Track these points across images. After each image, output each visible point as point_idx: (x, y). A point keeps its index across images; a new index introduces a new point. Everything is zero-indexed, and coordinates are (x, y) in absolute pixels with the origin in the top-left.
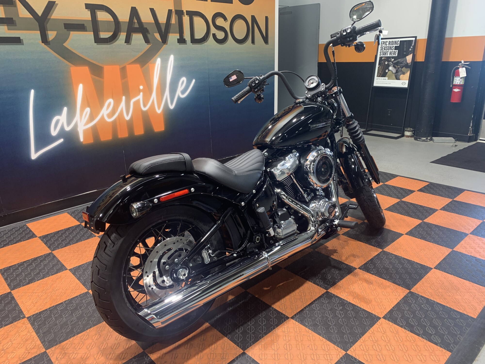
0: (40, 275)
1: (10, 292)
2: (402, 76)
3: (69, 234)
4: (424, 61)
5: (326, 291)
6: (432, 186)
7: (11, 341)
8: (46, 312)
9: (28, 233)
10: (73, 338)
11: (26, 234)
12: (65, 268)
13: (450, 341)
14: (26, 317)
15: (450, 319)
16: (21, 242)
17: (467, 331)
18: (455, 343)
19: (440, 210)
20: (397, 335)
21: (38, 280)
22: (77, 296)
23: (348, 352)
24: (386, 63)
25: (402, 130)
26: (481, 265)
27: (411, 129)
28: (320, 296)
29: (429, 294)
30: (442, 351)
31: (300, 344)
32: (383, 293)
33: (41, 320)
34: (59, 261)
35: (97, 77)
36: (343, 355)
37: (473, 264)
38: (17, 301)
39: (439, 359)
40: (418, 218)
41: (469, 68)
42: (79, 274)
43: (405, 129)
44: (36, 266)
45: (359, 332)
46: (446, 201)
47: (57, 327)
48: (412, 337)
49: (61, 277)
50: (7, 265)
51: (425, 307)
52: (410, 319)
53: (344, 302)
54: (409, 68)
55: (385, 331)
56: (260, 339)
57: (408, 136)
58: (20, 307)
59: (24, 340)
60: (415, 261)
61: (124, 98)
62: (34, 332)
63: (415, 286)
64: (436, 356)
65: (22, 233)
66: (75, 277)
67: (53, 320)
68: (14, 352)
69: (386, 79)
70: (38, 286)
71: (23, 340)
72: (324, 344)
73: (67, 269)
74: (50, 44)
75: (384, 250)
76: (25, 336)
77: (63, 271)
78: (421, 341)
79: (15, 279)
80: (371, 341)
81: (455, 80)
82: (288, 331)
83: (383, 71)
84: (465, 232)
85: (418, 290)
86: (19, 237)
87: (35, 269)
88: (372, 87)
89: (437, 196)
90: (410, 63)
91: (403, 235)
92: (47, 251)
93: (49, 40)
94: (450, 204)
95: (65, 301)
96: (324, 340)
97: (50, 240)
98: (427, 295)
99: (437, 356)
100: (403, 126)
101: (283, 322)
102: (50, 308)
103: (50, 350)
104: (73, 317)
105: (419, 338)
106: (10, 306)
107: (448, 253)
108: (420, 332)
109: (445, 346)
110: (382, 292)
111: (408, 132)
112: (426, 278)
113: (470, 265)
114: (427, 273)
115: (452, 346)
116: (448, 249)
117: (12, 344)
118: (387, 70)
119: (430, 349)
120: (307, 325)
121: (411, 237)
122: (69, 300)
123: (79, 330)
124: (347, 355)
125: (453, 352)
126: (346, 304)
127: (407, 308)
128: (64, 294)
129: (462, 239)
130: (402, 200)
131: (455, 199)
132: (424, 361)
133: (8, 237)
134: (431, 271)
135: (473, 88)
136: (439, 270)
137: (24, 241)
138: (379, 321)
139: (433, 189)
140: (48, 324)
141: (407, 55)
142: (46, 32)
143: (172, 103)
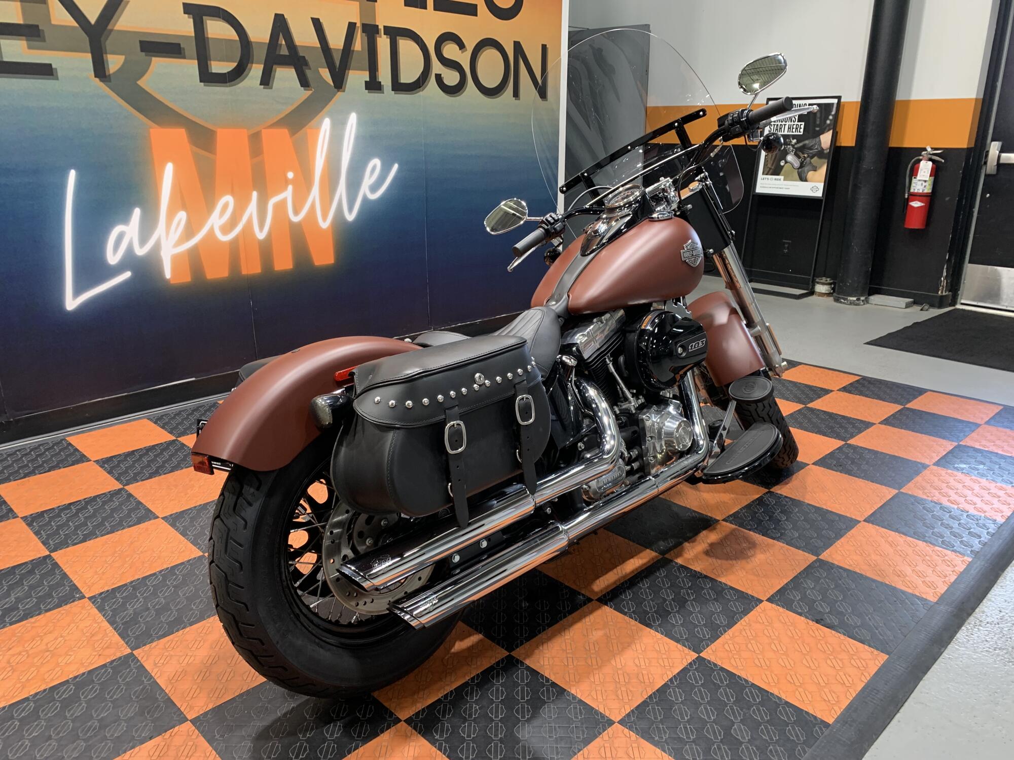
0: (105, 528)
1: (49, 556)
2: (810, 174)
3: (156, 456)
4: (854, 145)
5: (661, 556)
6: (866, 383)
7: (61, 636)
8: (126, 589)
9: (72, 454)
10: (183, 631)
11: (67, 456)
12: (153, 516)
13: (888, 637)
14: (85, 597)
16: (60, 468)
18: (896, 640)
19: (879, 423)
20: (792, 628)
21: (102, 536)
22: (183, 563)
23: (701, 655)
25: (811, 282)
26: (951, 517)
27: (828, 279)
28: (651, 565)
29: (853, 564)
30: (872, 652)
32: (768, 561)
33: (115, 602)
34: (141, 503)
36: (693, 659)
37: (934, 515)
38: (65, 571)
39: (867, 664)
40: (838, 437)
41: (941, 162)
42: (183, 526)
43: (817, 280)
44: (95, 511)
45: (722, 623)
46: (892, 408)
47: (149, 613)
48: (820, 631)
49: (147, 529)
50: (37, 509)
51: (844, 584)
52: (815, 603)
53: (696, 576)
54: (825, 158)
55: (770, 621)
56: (540, 633)
57: (822, 295)
58: (73, 580)
59: (87, 635)
60: (829, 509)
62: (106, 622)
63: (827, 549)
64: (862, 661)
65: (59, 453)
66: (176, 530)
68: (70, 653)
69: (780, 180)
70: (103, 546)
72: (659, 642)
73: (158, 517)
75: (771, 490)
76: (88, 628)
77: (150, 520)
78: (836, 637)
79: (57, 532)
80: (744, 636)
81: (913, 185)
82: (592, 621)
83: (774, 164)
84: (923, 462)
85: (833, 556)
86: (53, 461)
87: (94, 515)
88: (753, 195)
89: (875, 400)
90: (827, 149)
91: (809, 465)
92: (114, 485)
94: (899, 413)
95: (161, 572)
96: (659, 635)
97: (118, 466)
98: (848, 565)
99: (863, 660)
100: (812, 274)
101: (581, 607)
102: (132, 582)
103: (141, 651)
104: (180, 597)
105: (831, 633)
106: (52, 579)
107: (891, 496)
108: (833, 623)
109: (878, 644)
111: (821, 286)
112: (849, 537)
113: (930, 516)
114: (849, 528)
115: (889, 645)
116: (890, 489)
117: (65, 641)
118: (783, 161)
119: (850, 650)
120: (627, 612)
121: (823, 468)
122: (168, 568)
123: (194, 618)
124: (700, 660)
125: (892, 655)
126: (699, 578)
127: (811, 585)
128: (156, 558)
129: (918, 473)
130: (808, 405)
131: (908, 406)
132: (839, 668)
133: (32, 461)
134: (857, 526)
135: (949, 200)
136: (873, 524)
137: (64, 467)
138: (760, 605)
139: (869, 389)
140: (132, 609)
141: (822, 132)
142: (104, 55)
143: (351, 209)
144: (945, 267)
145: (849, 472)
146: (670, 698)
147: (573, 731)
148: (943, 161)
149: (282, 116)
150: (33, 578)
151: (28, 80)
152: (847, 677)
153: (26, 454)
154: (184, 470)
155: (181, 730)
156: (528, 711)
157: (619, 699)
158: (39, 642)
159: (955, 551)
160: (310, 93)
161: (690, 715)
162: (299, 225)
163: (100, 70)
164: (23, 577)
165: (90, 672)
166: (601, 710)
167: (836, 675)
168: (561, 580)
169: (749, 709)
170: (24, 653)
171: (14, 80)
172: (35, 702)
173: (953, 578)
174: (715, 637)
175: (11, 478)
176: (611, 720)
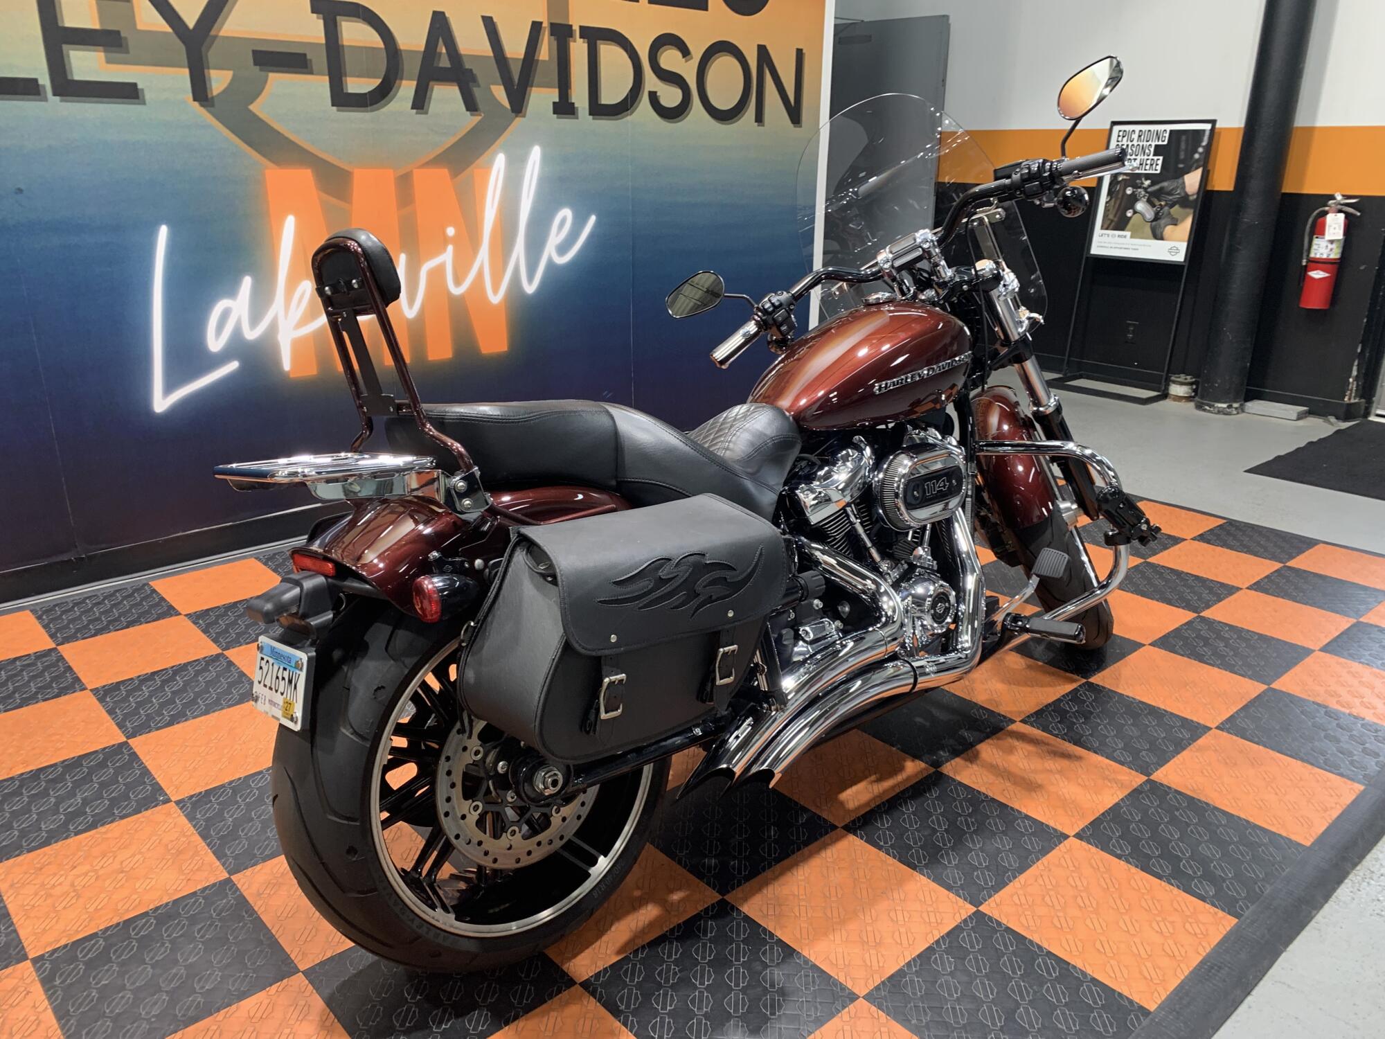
0: (199, 707)
1: (126, 742)
2: (1169, 229)
4: (1231, 189)
5: (933, 769)
6: (1233, 530)
7: (140, 853)
8: (223, 792)
9: (157, 605)
11: (151, 607)
13: (1238, 894)
14: (171, 801)
15: (1243, 845)
16: (141, 623)
17: (1283, 874)
18: (1252, 899)
19: (1248, 588)
20: (1106, 876)
21: (194, 718)
23: (980, 908)
24: (1129, 191)
25: (1163, 381)
26: (1338, 725)
27: (1189, 377)
28: (919, 781)
29: (1195, 788)
30: (1216, 913)
31: (864, 886)
33: (210, 808)
34: (244, 675)
36: (968, 914)
37: (1316, 722)
38: (146, 764)
39: (1207, 930)
40: (1188, 606)
41: (1352, 215)
43: (1173, 378)
44: (186, 684)
45: (1012, 866)
46: (1265, 567)
48: (1145, 882)
50: (111, 679)
51: (1182, 816)
52: (1141, 842)
53: (979, 798)
54: (1190, 207)
55: (1076, 865)
57: (1179, 399)
58: (156, 776)
59: (173, 852)
60: (1170, 710)
62: (197, 835)
63: (1162, 766)
64: (1200, 925)
65: (140, 604)
67: (243, 809)
68: (151, 876)
69: (1125, 237)
70: (195, 731)
72: (924, 889)
75: (1089, 680)
76: (175, 843)
78: (1166, 890)
79: (136, 712)
80: (1041, 885)
81: (1314, 247)
82: (835, 856)
83: (1118, 214)
84: (1305, 645)
85: (1170, 776)
86: (133, 614)
87: (183, 690)
88: (1087, 258)
89: (1241, 553)
90: (1193, 195)
91: (1144, 645)
92: (210, 649)
93: (212, 93)
94: (1276, 574)
96: (924, 880)
97: (216, 622)
98: (1190, 790)
99: (1203, 924)
100: (1166, 369)
102: (231, 782)
103: (241, 876)
105: (1160, 884)
106: (130, 775)
107: (1257, 694)
108: (1163, 870)
109: (1225, 903)
110: (1078, 778)
111: (1178, 386)
112: (1194, 750)
113: (1310, 724)
114: (1194, 738)
115: (1240, 905)
116: (1256, 683)
117: (144, 859)
118: (1131, 211)
119: (1185, 908)
120: (882, 846)
121: (1165, 652)
124: (979, 915)
125: (1243, 918)
126: (983, 801)
127: (1137, 816)
128: (263, 751)
129: (1297, 661)
130: (1148, 560)
131: (1291, 564)
132: (1168, 934)
133: (105, 612)
134: (1207, 734)
135: (1365, 269)
136: (1229, 733)
137: (146, 623)
138: (1066, 842)
139: (1235, 537)
140: (231, 819)
141: (1188, 171)
142: (206, 71)
143: (530, 278)
144: (1356, 363)
145: (1201, 659)
146: (935, 967)
147: (803, 1007)
148: (1359, 214)
149: (439, 151)
150: (104, 773)
151: (106, 105)
152: (1180, 947)
153: (99, 603)
155: (290, 983)
156: (744, 977)
157: (866, 965)
158: (112, 859)
159: (1341, 775)
160: (477, 119)
161: (961, 992)
162: (462, 298)
163: (200, 91)
164: (92, 771)
165: (176, 902)
166: (842, 980)
167: (1163, 944)
168: (795, 798)
169: (1041, 985)
170: (92, 874)
171: (88, 106)
172: (105, 939)
173: (1335, 814)
174: (1000, 885)
175: (79, 635)
176: (854, 994)
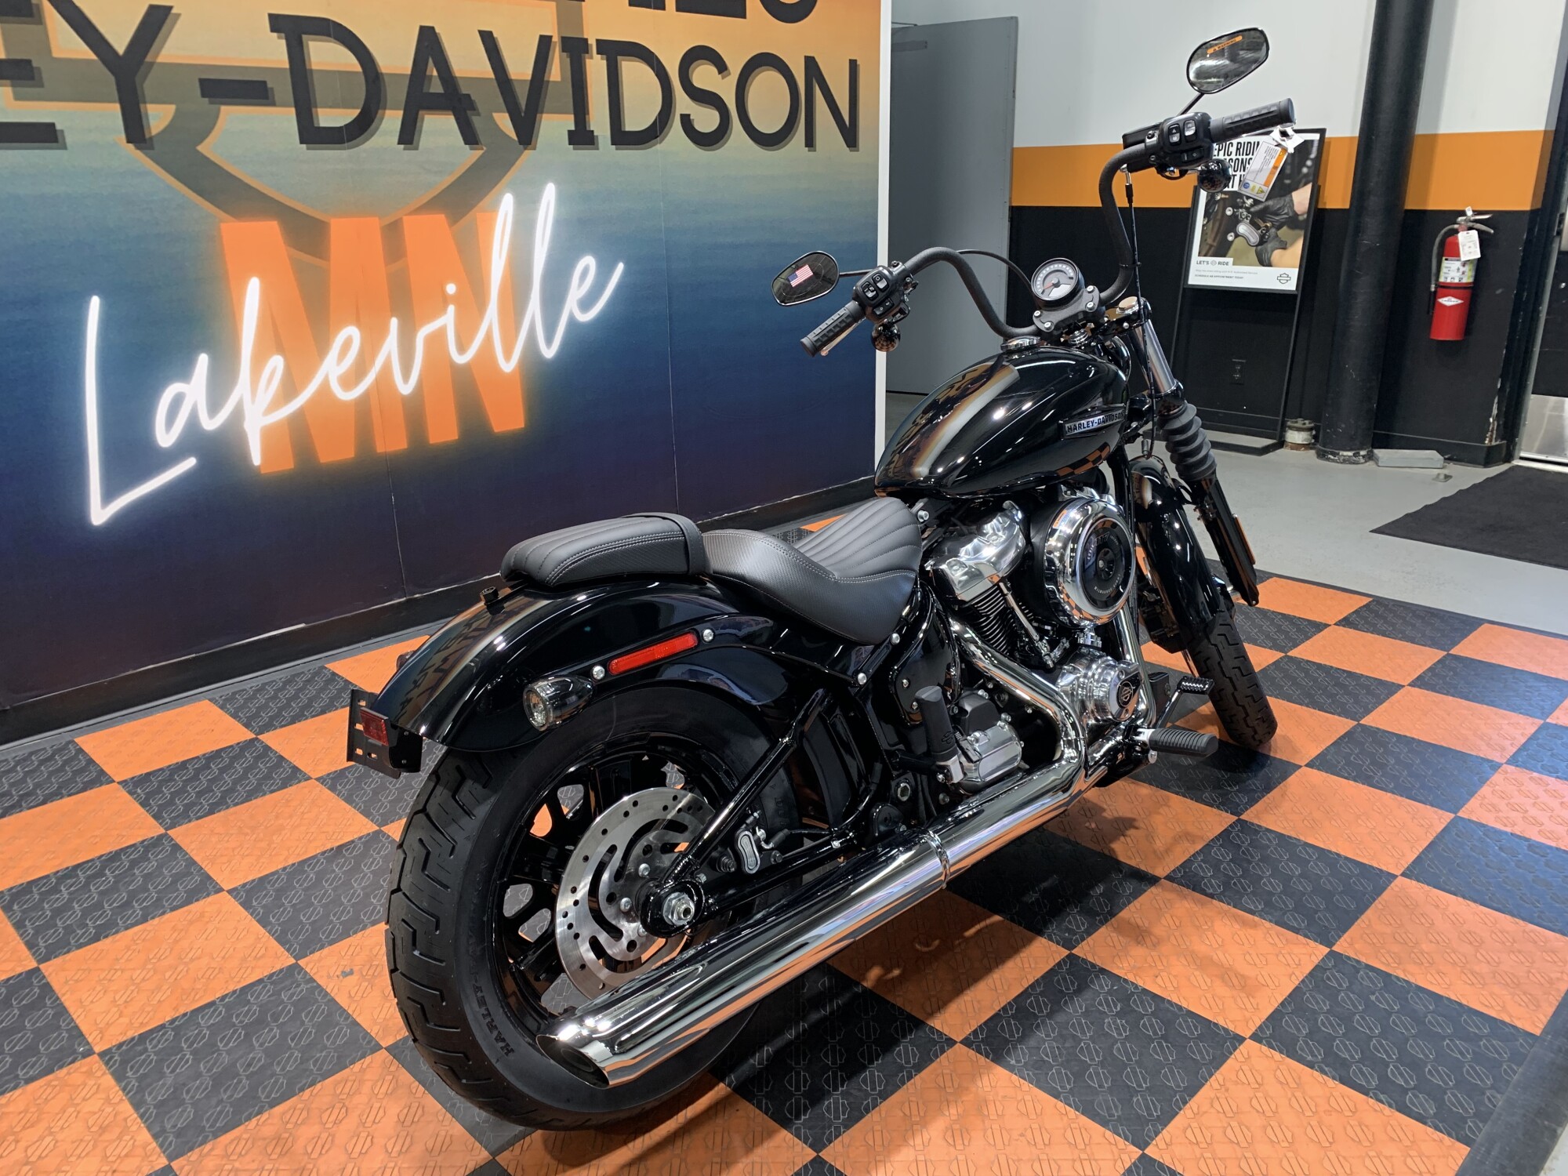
0: (134, 912)
1: (37, 970)
2: (1277, 255)
3: (222, 771)
4: (1347, 206)
5: (1067, 952)
6: (1381, 610)
7: (51, 1134)
8: (163, 1035)
9: (83, 770)
10: (259, 1120)
11: (76, 773)
12: (214, 887)
13: (1466, 1110)
14: (94, 1053)
15: (1460, 1039)
16: (62, 798)
17: (1515, 1078)
18: (1482, 1116)
19: (1409, 685)
20: (1298, 1094)
21: (127, 928)
22: (260, 981)
23: (1147, 1151)
24: (1229, 211)
25: (1279, 428)
26: (1547, 864)
27: (1307, 422)
28: (1051, 969)
29: (1390, 960)
30: (1441, 1141)
31: (996, 1126)
32: (1248, 957)
33: (144, 1061)
34: (195, 863)
35: (309, 256)
36: (1133, 1161)
37: (1521, 861)
38: (62, 1000)
39: (1434, 1166)
40: (1345, 713)
41: (1488, 233)
42: (264, 907)
43: (1289, 423)
44: (118, 879)
45: (1179, 1086)
46: (1428, 657)
47: (202, 1084)
48: (1347, 1100)
49: (202, 915)
50: (21, 878)
51: (1381, 1002)
52: (1335, 1041)
53: (1127, 990)
54: (1300, 228)
55: (1259, 1081)
56: (867, 1111)
57: (1297, 447)
58: (74, 1017)
59: (94, 1129)
60: (1342, 853)
61: (394, 322)
62: (127, 1102)
63: (1344, 932)
64: (1425, 1159)
65: (61, 769)
66: (251, 915)
67: (187, 1061)
68: (64, 1168)
69: (1227, 264)
70: (128, 948)
71: (92, 1130)
72: (1073, 1125)
73: (221, 890)
74: (152, 148)
75: (1242, 817)
76: (97, 1116)
77: (208, 895)
78: (1376, 1111)
79: (50, 924)
80: (1218, 1112)
81: (1444, 270)
82: (956, 1086)
83: (1218, 238)
84: (1490, 758)
85: (1356, 946)
86: (52, 784)
87: (114, 888)
88: (1184, 289)
89: (1398, 641)
90: (1302, 215)
91: (1301, 767)
92: (151, 828)
93: (150, 132)
94: (1440, 666)
95: (223, 998)
96: (1072, 1112)
97: (159, 791)
98: (1383, 963)
99: (1427, 1157)
100: (1281, 413)
101: (937, 1057)
102: (172, 1021)
103: (185, 1162)
104: (254, 1050)
105: (1368, 1103)
106: (40, 1017)
107: (1443, 826)
108: (1368, 1082)
109: (1450, 1124)
110: (1245, 955)
111: (1296, 432)
112: (1380, 907)
113: (1513, 864)
114: (1379, 891)
115: (1469, 1126)
116: (1440, 812)
117: (57, 1142)
118: (1232, 234)
119: (1402, 1137)
120: (1014, 1066)
121: (1324, 774)
122: (234, 992)
123: (277, 1092)
124: (1146, 1162)
125: (1475, 1146)
126: (1133, 994)
127: (1325, 1004)
128: (216, 971)
129: (1483, 781)
130: (1290, 654)
131: (1454, 651)
133: (18, 783)
134: (1392, 885)
135: (1502, 292)
136: (1418, 881)
137: (70, 795)
138: (1241, 1047)
139: (1385, 618)
140: (172, 1075)
141: (1296, 187)
142: (142, 106)
143: (550, 340)
144: (1496, 400)
145: (1368, 781)
148: (1492, 231)
149: (436, 192)
154: (268, 797)
158: (14, 1144)
160: (479, 153)
163: (136, 131)
174: (1167, 1115)
